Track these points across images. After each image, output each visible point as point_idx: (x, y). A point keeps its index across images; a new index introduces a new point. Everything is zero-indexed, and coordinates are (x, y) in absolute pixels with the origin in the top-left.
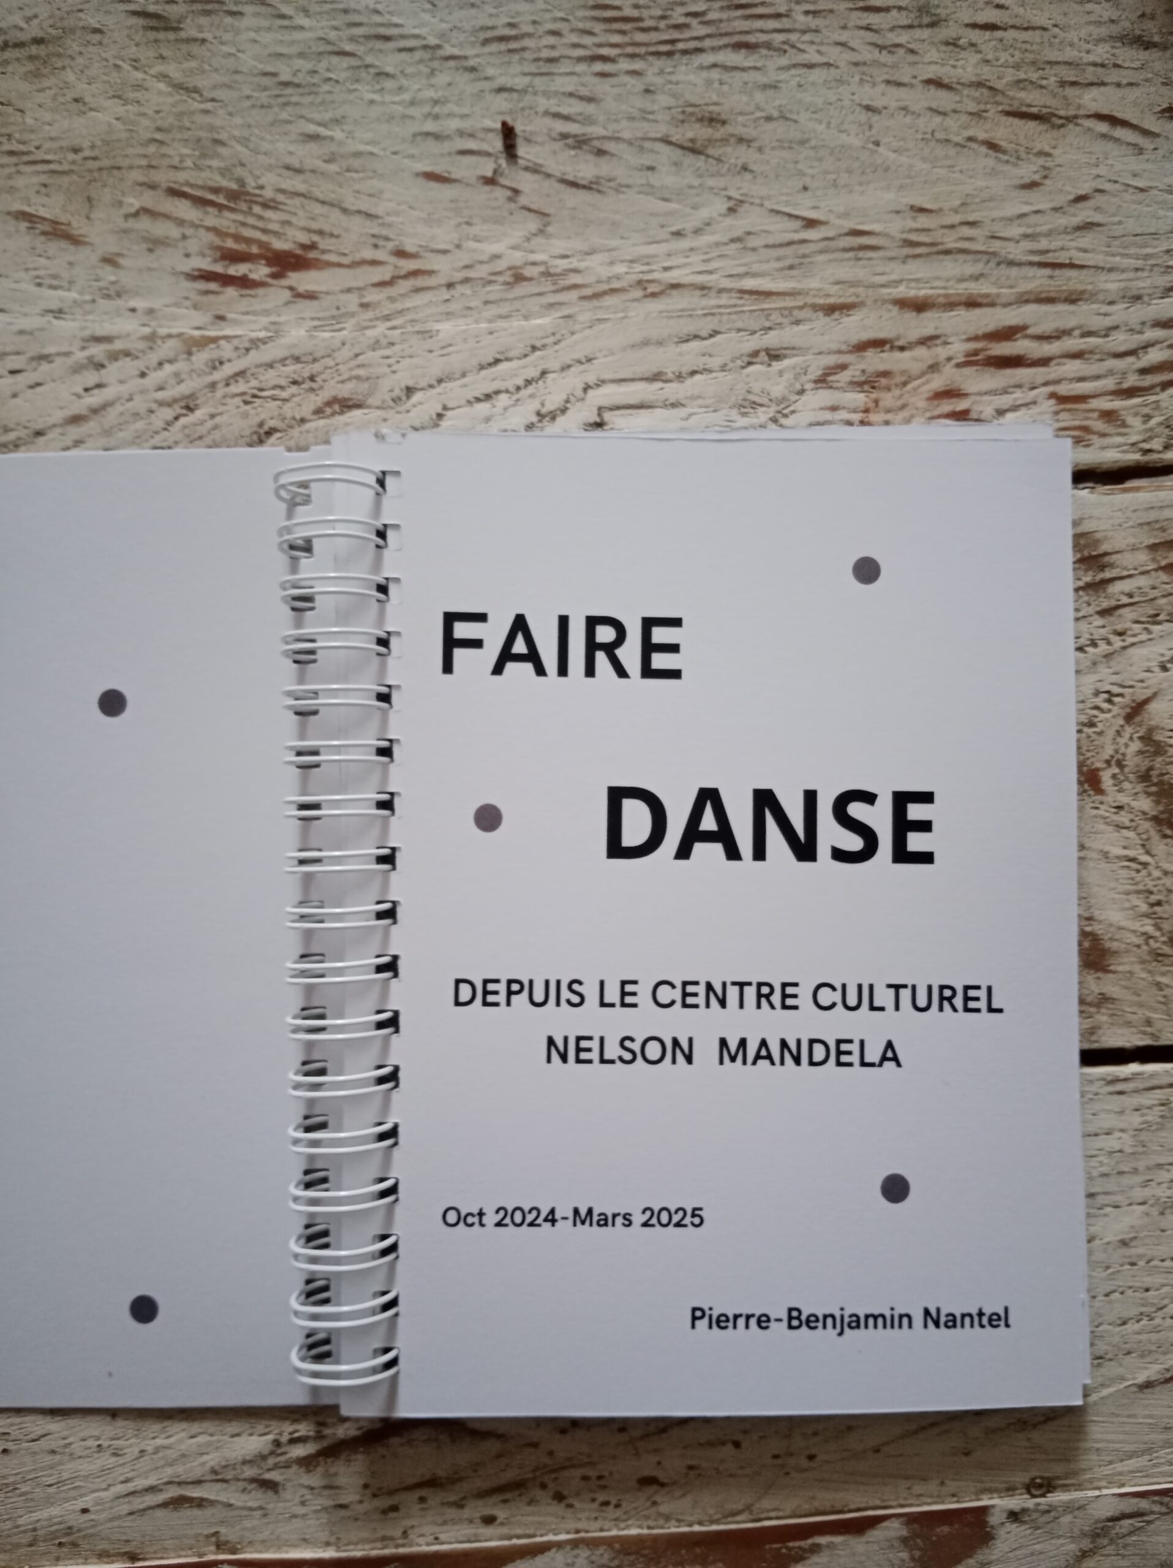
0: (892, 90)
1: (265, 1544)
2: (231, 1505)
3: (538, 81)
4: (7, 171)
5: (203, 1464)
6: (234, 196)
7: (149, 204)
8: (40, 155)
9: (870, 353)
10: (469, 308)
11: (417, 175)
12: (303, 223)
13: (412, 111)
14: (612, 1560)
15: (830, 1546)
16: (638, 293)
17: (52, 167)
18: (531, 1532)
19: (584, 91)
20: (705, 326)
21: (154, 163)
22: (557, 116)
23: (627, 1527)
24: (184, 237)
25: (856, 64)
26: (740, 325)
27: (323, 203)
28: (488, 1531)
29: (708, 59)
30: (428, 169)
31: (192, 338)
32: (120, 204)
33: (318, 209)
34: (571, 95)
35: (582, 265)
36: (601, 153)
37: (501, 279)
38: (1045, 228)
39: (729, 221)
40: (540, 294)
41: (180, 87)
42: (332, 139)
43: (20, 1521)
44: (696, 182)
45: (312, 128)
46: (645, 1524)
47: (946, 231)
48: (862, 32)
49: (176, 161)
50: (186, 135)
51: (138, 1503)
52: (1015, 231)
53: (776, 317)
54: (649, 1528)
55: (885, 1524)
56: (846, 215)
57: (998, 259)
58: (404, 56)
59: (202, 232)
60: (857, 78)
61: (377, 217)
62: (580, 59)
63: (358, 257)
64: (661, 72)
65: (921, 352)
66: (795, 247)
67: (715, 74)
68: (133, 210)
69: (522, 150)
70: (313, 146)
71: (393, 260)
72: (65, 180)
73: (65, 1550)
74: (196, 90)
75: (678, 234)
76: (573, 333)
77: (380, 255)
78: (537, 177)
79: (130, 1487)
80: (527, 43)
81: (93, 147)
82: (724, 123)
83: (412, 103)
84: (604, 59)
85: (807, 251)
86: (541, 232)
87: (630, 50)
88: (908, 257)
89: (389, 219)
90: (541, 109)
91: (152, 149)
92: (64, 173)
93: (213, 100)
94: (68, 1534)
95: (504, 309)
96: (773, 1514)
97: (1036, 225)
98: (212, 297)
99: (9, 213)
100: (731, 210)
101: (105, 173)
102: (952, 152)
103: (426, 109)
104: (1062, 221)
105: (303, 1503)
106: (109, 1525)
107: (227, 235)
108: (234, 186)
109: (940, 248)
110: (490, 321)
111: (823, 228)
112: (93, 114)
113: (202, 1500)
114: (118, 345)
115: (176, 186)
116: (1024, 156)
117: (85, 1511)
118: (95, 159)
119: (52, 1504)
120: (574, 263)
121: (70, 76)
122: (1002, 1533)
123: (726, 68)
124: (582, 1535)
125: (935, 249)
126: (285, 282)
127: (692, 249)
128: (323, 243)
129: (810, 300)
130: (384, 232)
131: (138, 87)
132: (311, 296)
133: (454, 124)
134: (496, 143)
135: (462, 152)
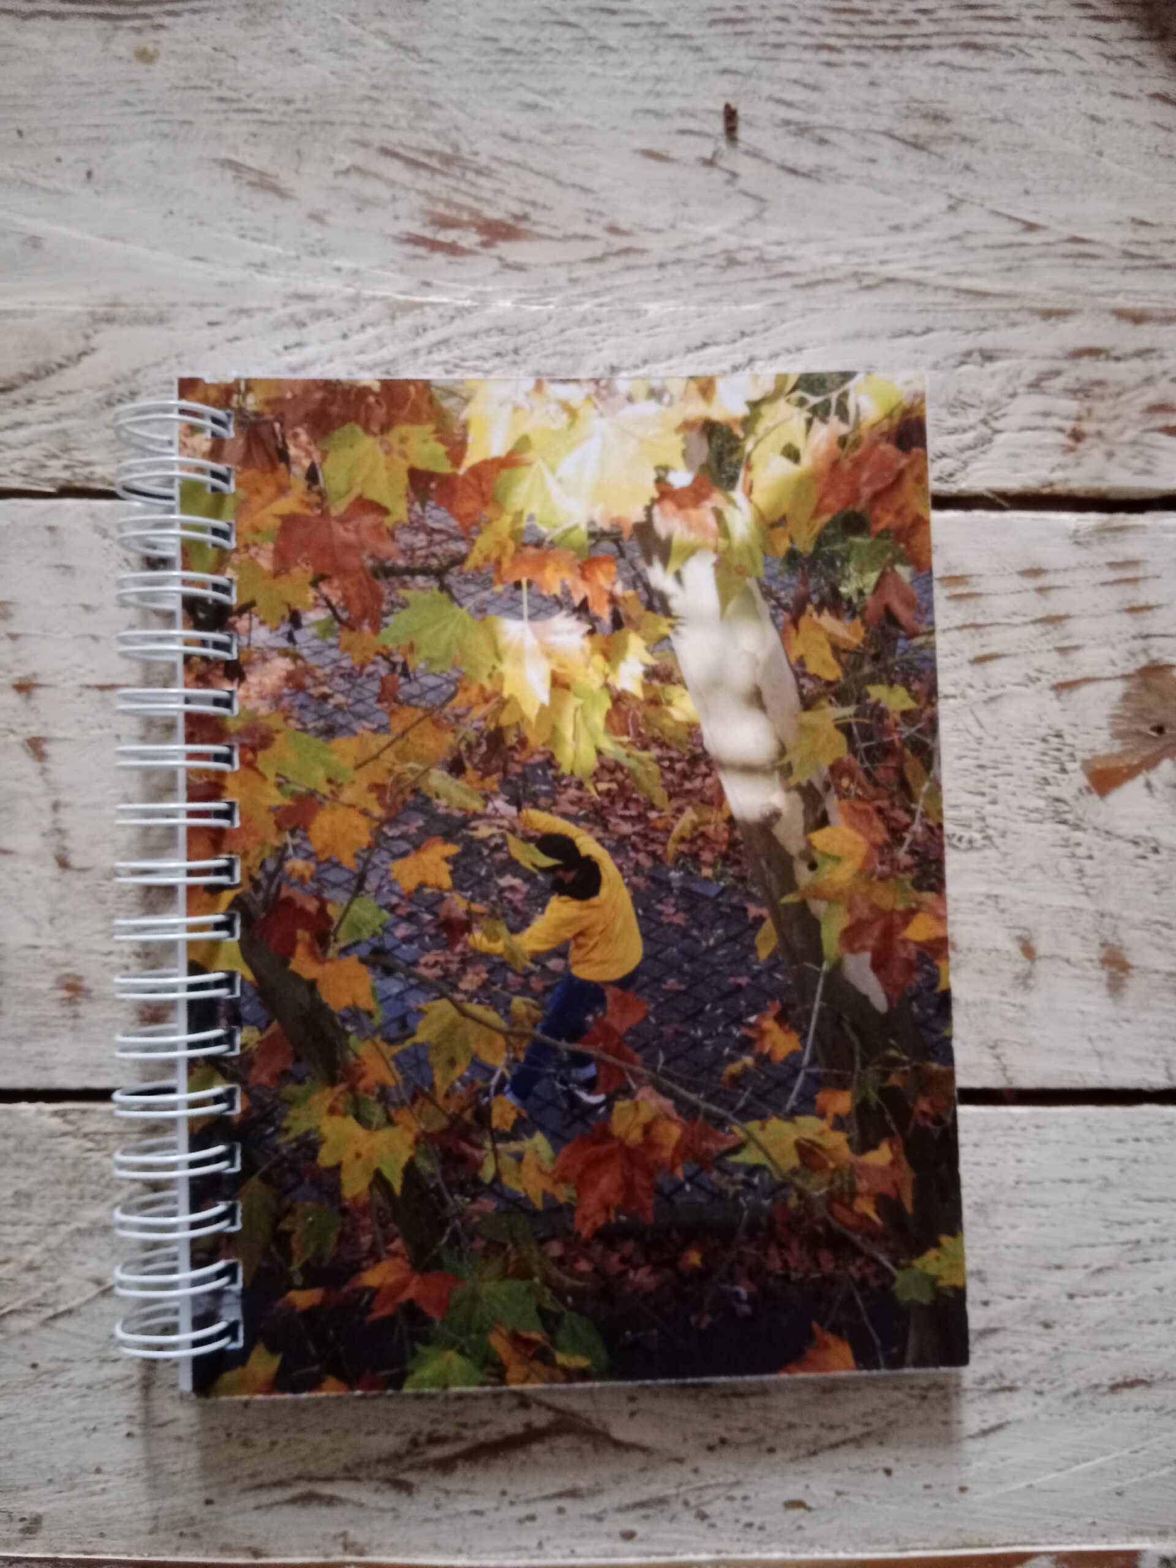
0: (1119, 102)
1: (395, 1549)
3: (763, 65)
4: (215, 117)
6: (447, 160)
7: (361, 163)
8: (250, 104)
9: (1085, 361)
10: (680, 290)
11: (636, 151)
12: (516, 193)
13: (633, 87)
16: (853, 285)
17: (263, 116)
18: (669, 1549)
19: (809, 79)
20: (919, 322)
21: (368, 121)
22: (780, 101)
23: (770, 1551)
24: (394, 199)
25: (1083, 73)
26: (954, 323)
27: (538, 173)
28: (627, 1546)
29: (935, 56)
30: (647, 146)
31: (397, 302)
32: (331, 160)
33: (532, 180)
34: (795, 82)
35: (798, 253)
36: (822, 141)
37: (713, 262)
39: (948, 219)
40: (754, 280)
41: (399, 46)
42: (550, 109)
43: (140, 1508)
44: (917, 178)
45: (531, 97)
46: (788, 1548)
47: (1166, 246)
48: (1091, 42)
49: (390, 121)
50: (402, 95)
53: (991, 318)
54: (793, 1552)
55: (1036, 1561)
56: (1066, 222)
58: (629, 31)
59: (412, 195)
60: (1083, 87)
61: (591, 191)
62: (806, 47)
63: (570, 231)
64: (888, 66)
65: (1137, 364)
66: (1013, 250)
67: (941, 72)
68: (343, 167)
69: (743, 133)
70: (531, 117)
71: (606, 236)
72: (275, 131)
73: (186, 1541)
74: (414, 50)
75: (897, 228)
76: (783, 321)
77: (593, 230)
78: (756, 161)
80: (754, 26)
81: (305, 99)
82: (948, 121)
83: (634, 79)
84: (831, 48)
85: (1026, 255)
86: (758, 216)
87: (857, 41)
88: (1127, 268)
89: (604, 195)
90: (765, 93)
91: (366, 106)
92: (274, 123)
93: (431, 61)
94: (189, 1525)
95: (715, 292)
96: (920, 1544)
98: (418, 262)
99: (215, 160)
100: (952, 208)
101: (317, 127)
103: (649, 86)
105: (437, 1507)
107: (440, 200)
108: (448, 150)
109: (1159, 261)
110: (700, 304)
111: (1042, 232)
112: (307, 66)
114: (321, 304)
115: (389, 147)
118: (307, 111)
119: (175, 1494)
120: (789, 250)
121: (286, 26)
123: (952, 67)
124: (723, 1556)
125: (1153, 263)
126: (494, 252)
127: (910, 245)
128: (535, 215)
129: (1027, 303)
130: (599, 207)
131: (356, 42)
132: (520, 268)
133: (675, 103)
134: (718, 125)
135: (683, 132)
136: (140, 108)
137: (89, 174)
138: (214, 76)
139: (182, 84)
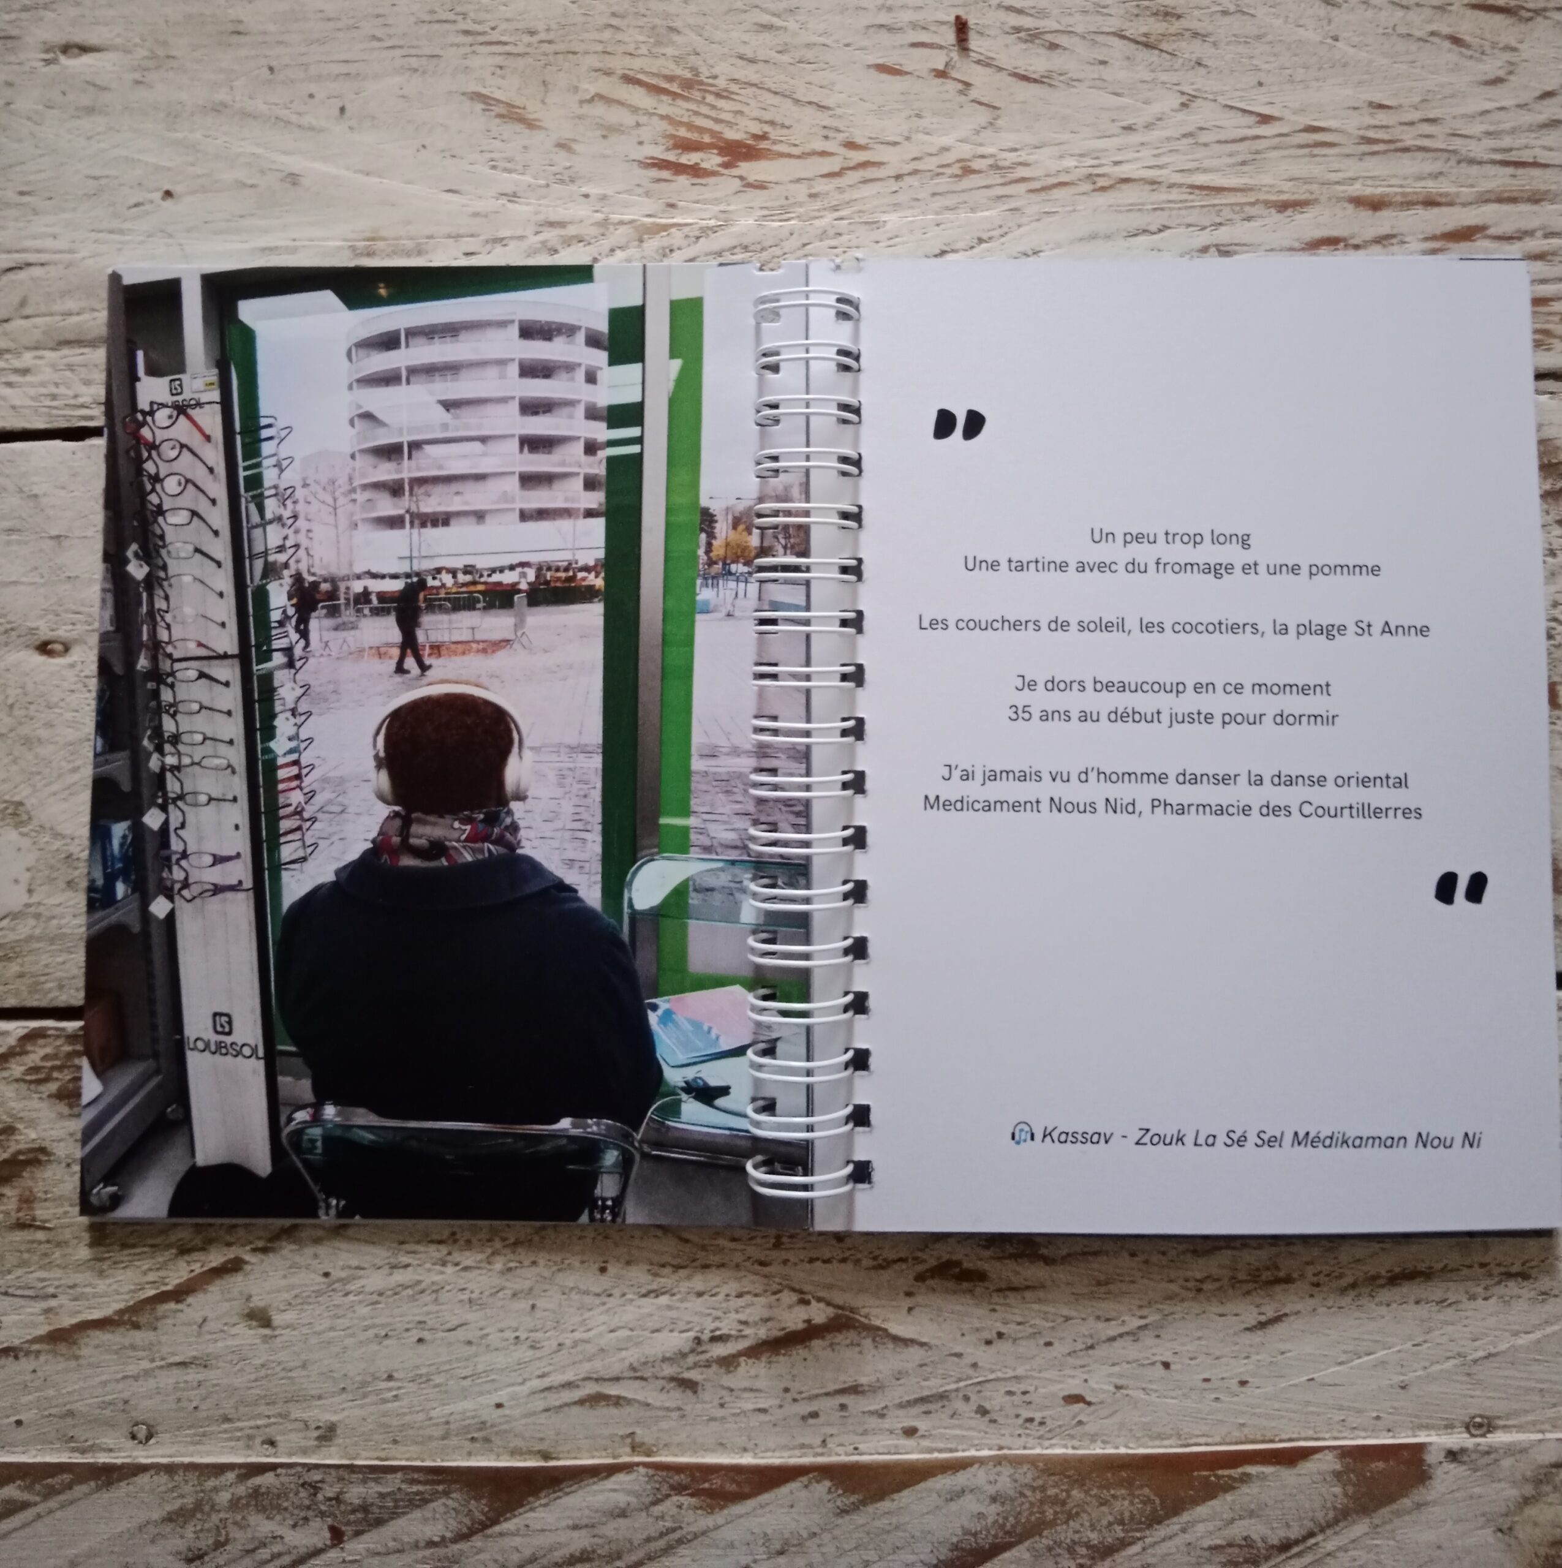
1: (682, 1448)
2: (648, 1405)
4: (463, 50)
5: (623, 1360)
6: (688, 84)
7: (604, 92)
8: (495, 36)
9: (1324, 251)
10: (917, 200)
11: (869, 66)
12: (756, 113)
14: (1034, 1480)
15: (1262, 1477)
16: (1087, 187)
17: (507, 48)
18: (952, 1446)
20: (1155, 220)
21: (610, 51)
22: (1010, 9)
23: (1051, 1446)
24: (638, 125)
26: (1189, 220)
27: (775, 93)
28: (910, 1443)
30: (880, 61)
31: (643, 225)
32: (576, 89)
33: (771, 99)
35: (1031, 159)
36: (1053, 46)
37: (949, 171)
38: (1507, 126)
39: (1181, 116)
40: (988, 187)
42: (786, 29)
43: (433, 1414)
44: (1148, 76)
45: (766, 19)
46: (1070, 1444)
47: (1405, 128)
49: (631, 48)
50: (641, 22)
51: (555, 1399)
52: (1477, 128)
53: (1227, 213)
54: (1074, 1448)
55: (1317, 1456)
56: (1302, 111)
57: (1458, 157)
59: (655, 120)
61: (828, 108)
63: (808, 148)
65: (1376, 251)
66: (1247, 143)
68: (588, 97)
69: (974, 43)
70: (767, 36)
71: (843, 151)
72: (521, 62)
73: (477, 1445)
75: (1129, 129)
76: (1019, 226)
77: (829, 146)
78: (988, 70)
79: (546, 1382)
81: (548, 30)
82: (1179, 17)
85: (1260, 148)
86: (992, 124)
88: (1364, 154)
89: (839, 111)
90: (995, 2)
91: (607, 34)
92: (520, 56)
94: (480, 1430)
95: (951, 201)
96: (1202, 1440)
97: (1499, 122)
98: (663, 185)
99: (464, 94)
100: (1184, 105)
101: (560, 57)
102: (1414, 47)
104: (1528, 118)
105: (722, 1405)
106: (523, 1421)
107: (681, 124)
108: (688, 75)
109: (1399, 145)
110: (937, 213)
111: (1277, 123)
113: (619, 1398)
114: (571, 230)
115: (631, 73)
116: (1488, 51)
117: (499, 1406)
118: (550, 42)
119: (465, 1397)
120: (1023, 157)
122: (1439, 1472)
124: (1006, 1452)
125: (1392, 146)
126: (735, 172)
127: (1143, 144)
128: (774, 133)
129: (1263, 197)
130: (835, 123)
132: (761, 186)
133: (906, 16)
134: (949, 36)
135: (915, 45)
136: (389, 44)
137: (342, 110)
138: (458, 9)
139: (427, 18)
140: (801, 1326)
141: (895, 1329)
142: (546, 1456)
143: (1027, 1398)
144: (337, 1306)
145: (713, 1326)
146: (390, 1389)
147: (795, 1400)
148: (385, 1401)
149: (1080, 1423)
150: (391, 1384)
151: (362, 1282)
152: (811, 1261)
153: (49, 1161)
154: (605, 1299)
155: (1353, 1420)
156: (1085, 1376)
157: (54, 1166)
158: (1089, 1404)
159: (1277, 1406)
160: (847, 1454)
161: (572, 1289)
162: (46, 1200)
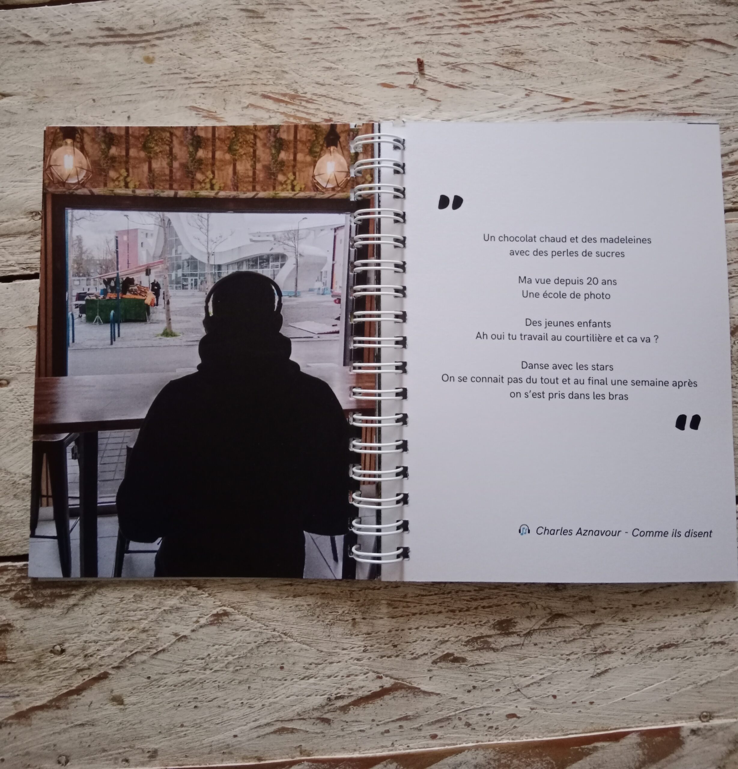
0: (604, 34)
1: (324, 751)
2: (307, 732)
3: (434, 38)
4: (185, 87)
5: (294, 711)
6: (293, 97)
7: (253, 103)
8: (200, 79)
11: (378, 84)
12: (326, 109)
13: (374, 55)
14: (495, 756)
15: (603, 748)
17: (206, 85)
18: (455, 742)
19: (455, 42)
21: (255, 83)
22: (443, 54)
23: (502, 739)
24: (270, 117)
25: (585, 22)
27: (334, 99)
28: (434, 742)
29: (514, 23)
30: (383, 82)
32: (240, 102)
33: (333, 102)
34: (449, 44)
36: (464, 71)
38: (680, 97)
39: (526, 100)
41: (265, 46)
42: (338, 69)
43: (204, 742)
44: (510, 83)
45: (328, 65)
46: (511, 737)
47: (632, 100)
48: (588, 6)
49: (265, 82)
50: (269, 69)
51: (262, 732)
52: (665, 99)
54: (513, 739)
55: (630, 736)
56: (583, 95)
57: (658, 113)
58: (370, 28)
59: (278, 115)
60: (586, 28)
61: (359, 105)
62: (453, 27)
64: (492, 31)
66: (559, 111)
67: (517, 31)
68: (246, 105)
69: (427, 71)
70: (329, 73)
72: (213, 91)
73: (226, 756)
74: (273, 47)
75: (502, 107)
78: (434, 83)
79: (257, 724)
80: (428, 20)
81: (225, 75)
82: (522, 54)
83: (375, 51)
84: (464, 26)
85: (564, 113)
86: (437, 109)
87: (477, 21)
88: (613, 114)
89: (365, 106)
90: (435, 51)
91: (253, 76)
92: (212, 88)
93: (281, 52)
94: (227, 748)
96: (574, 732)
97: (676, 95)
99: (186, 107)
100: (527, 95)
101: (232, 87)
102: (633, 62)
103: (382, 54)
104: (689, 92)
105: (343, 730)
106: (248, 743)
107: (291, 116)
108: (293, 93)
109: (629, 108)
111: (571, 101)
112: (225, 59)
113: (293, 729)
115: (266, 93)
116: (669, 62)
117: (235, 736)
118: (226, 81)
119: (219, 733)
121: (212, 40)
122: (688, 740)
123: (522, 27)
124: (480, 743)
125: (626, 109)
127: (509, 114)
128: (335, 118)
130: (364, 112)
131: (245, 46)
133: (395, 60)
134: (415, 68)
135: (399, 73)
136: (149, 85)
137: (129, 117)
138: (182, 67)
139: (167, 72)
140: (379, 689)
141: (424, 688)
142: (260, 759)
143: (489, 717)
144: (155, 693)
145: (336, 692)
146: (182, 731)
147: (378, 725)
148: (180, 737)
149: (515, 727)
150: (183, 729)
151: (166, 680)
152: (382, 657)
153: (12, 630)
154: (283, 682)
155: (645, 718)
156: (516, 705)
157: (15, 632)
158: (519, 718)
159: (608, 713)
160: (404, 749)
161: (267, 678)
162: (12, 649)
